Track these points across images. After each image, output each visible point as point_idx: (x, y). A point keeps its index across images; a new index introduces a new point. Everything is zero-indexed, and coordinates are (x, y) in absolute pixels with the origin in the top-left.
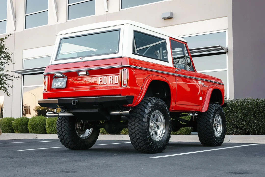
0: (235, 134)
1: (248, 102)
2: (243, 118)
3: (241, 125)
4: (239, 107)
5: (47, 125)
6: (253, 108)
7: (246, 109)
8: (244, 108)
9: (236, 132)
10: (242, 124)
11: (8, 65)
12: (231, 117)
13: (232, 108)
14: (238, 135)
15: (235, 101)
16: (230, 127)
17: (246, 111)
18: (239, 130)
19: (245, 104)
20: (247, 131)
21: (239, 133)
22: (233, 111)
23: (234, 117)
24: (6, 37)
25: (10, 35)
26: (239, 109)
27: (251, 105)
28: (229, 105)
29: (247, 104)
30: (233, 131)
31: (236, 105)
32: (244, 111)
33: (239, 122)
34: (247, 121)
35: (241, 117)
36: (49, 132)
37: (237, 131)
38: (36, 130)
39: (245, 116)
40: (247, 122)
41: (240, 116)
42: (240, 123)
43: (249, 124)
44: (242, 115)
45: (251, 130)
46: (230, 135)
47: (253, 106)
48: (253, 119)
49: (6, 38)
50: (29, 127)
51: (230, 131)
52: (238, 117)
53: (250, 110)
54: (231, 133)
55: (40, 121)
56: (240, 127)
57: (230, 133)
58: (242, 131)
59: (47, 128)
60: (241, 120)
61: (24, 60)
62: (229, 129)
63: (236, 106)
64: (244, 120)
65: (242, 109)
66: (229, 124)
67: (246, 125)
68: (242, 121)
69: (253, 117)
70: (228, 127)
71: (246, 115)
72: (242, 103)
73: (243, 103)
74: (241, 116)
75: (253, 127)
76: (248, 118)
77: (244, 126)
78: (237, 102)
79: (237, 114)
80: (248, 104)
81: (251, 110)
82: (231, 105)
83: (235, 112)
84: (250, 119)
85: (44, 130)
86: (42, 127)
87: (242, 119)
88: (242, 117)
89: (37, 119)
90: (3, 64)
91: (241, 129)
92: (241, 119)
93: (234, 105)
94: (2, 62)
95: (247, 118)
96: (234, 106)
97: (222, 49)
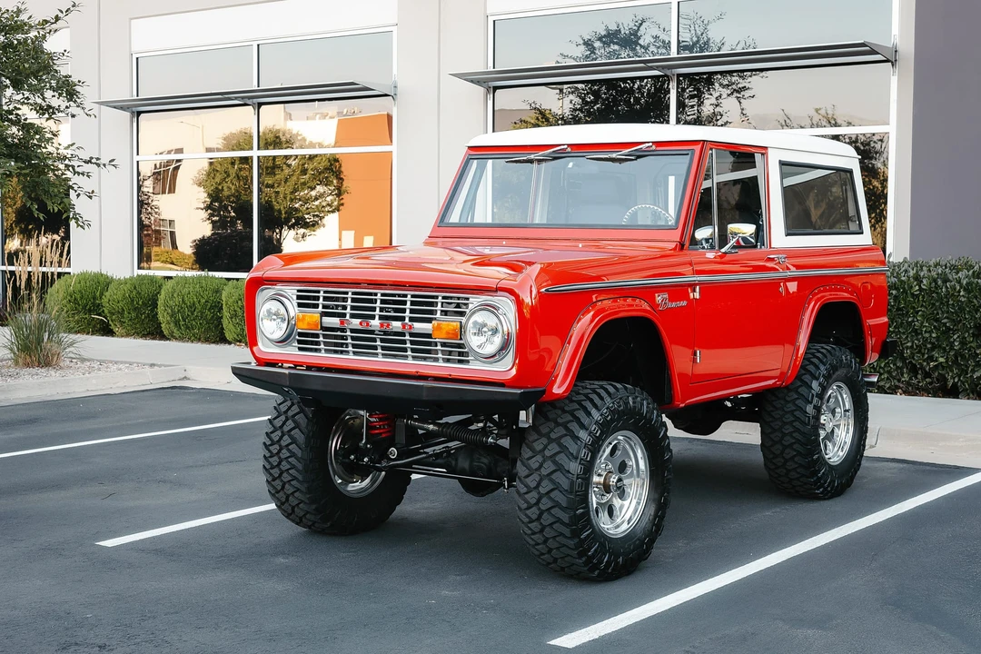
0: (906, 393)
1: (959, 281)
2: (938, 338)
3: (928, 364)
4: (923, 297)
5: (226, 313)
6: (974, 306)
7: (948, 307)
8: (942, 303)
9: (908, 384)
10: (931, 358)
11: (73, 116)
13: (896, 298)
14: (916, 395)
15: (912, 273)
17: (948, 312)
18: (919, 376)
19: (947, 287)
20: (950, 384)
21: (918, 389)
22: (899, 309)
23: (904, 333)
24: (60, 15)
25: (73, 6)
26: (922, 305)
27: (969, 293)
29: (955, 289)
30: (899, 381)
31: (912, 287)
32: (940, 312)
33: (919, 352)
34: (952, 348)
35: (927, 335)
36: (235, 336)
37: (914, 381)
38: (187, 328)
39: (944, 333)
40: (952, 353)
41: (926, 332)
42: (923, 355)
43: (958, 360)
44: (935, 327)
45: (963, 383)
46: (886, 393)
47: (976, 297)
48: (974, 345)
49: (57, 18)
50: (163, 316)
51: (888, 378)
52: (917, 334)
53: (962, 309)
54: (889, 388)
55: (198, 295)
56: (922, 368)
57: (888, 385)
58: (931, 383)
59: (225, 322)
60: (929, 346)
61: (137, 58)
63: (913, 295)
64: (940, 346)
65: (934, 304)
67: (947, 362)
68: (933, 349)
69: (974, 335)
70: (880, 367)
71: (949, 329)
72: (935, 281)
73: (940, 282)
74: (931, 332)
75: (973, 371)
76: (955, 340)
77: (940, 367)
78: (918, 278)
79: (913, 321)
80: (958, 288)
81: (969, 312)
82: (896, 289)
83: (907, 312)
84: (963, 343)
85: (216, 327)
86: (209, 317)
87: (933, 340)
88: (934, 335)
89: (191, 289)
90: (54, 113)
91: (927, 375)
92: (930, 343)
93: (904, 288)
94: (49, 107)
95: (952, 340)
96: (905, 291)
97: (873, 52)
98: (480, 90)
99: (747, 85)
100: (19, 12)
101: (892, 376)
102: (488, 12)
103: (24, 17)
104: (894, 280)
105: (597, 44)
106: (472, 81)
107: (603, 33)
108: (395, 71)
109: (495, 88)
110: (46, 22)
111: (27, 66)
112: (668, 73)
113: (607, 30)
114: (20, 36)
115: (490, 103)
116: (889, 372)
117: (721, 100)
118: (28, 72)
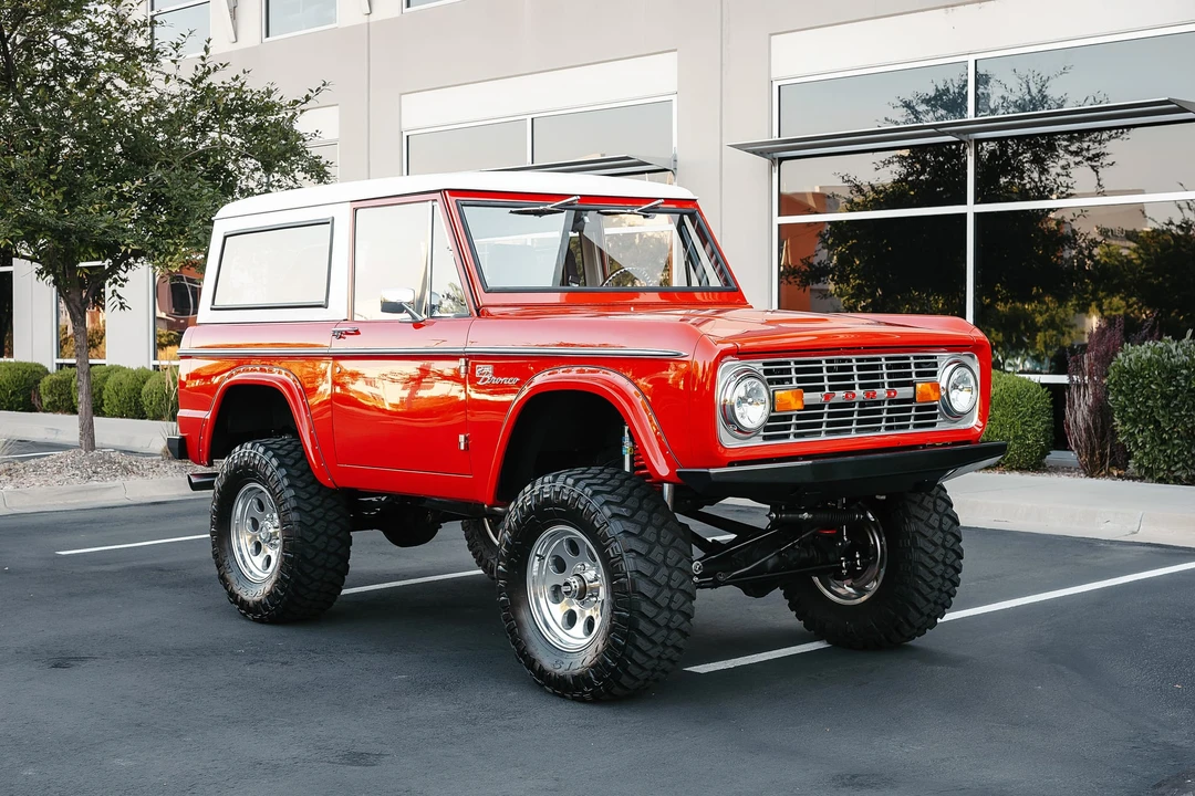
12: (1182, 415)
16: (1181, 452)
24: (311, 94)
25: (324, 85)
28: (1177, 366)
49: (308, 98)
61: (408, 137)
62: (1176, 463)
66: (1176, 442)
82: (1188, 368)
97: (1182, 110)
98: (765, 162)
99: (1106, 151)
100: (269, 93)
101: (1187, 465)
102: (773, 76)
103: (275, 98)
104: (1185, 358)
105: (922, 108)
106: (754, 152)
107: (932, 94)
108: (675, 144)
109: (781, 160)
110: (296, 102)
111: (274, 147)
112: (964, 138)
113: (937, 90)
114: (272, 118)
115: (775, 175)
116: (1184, 461)
117: (1069, 170)
118: (275, 154)
